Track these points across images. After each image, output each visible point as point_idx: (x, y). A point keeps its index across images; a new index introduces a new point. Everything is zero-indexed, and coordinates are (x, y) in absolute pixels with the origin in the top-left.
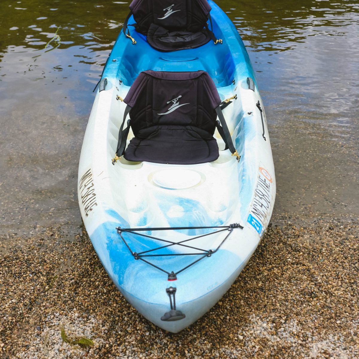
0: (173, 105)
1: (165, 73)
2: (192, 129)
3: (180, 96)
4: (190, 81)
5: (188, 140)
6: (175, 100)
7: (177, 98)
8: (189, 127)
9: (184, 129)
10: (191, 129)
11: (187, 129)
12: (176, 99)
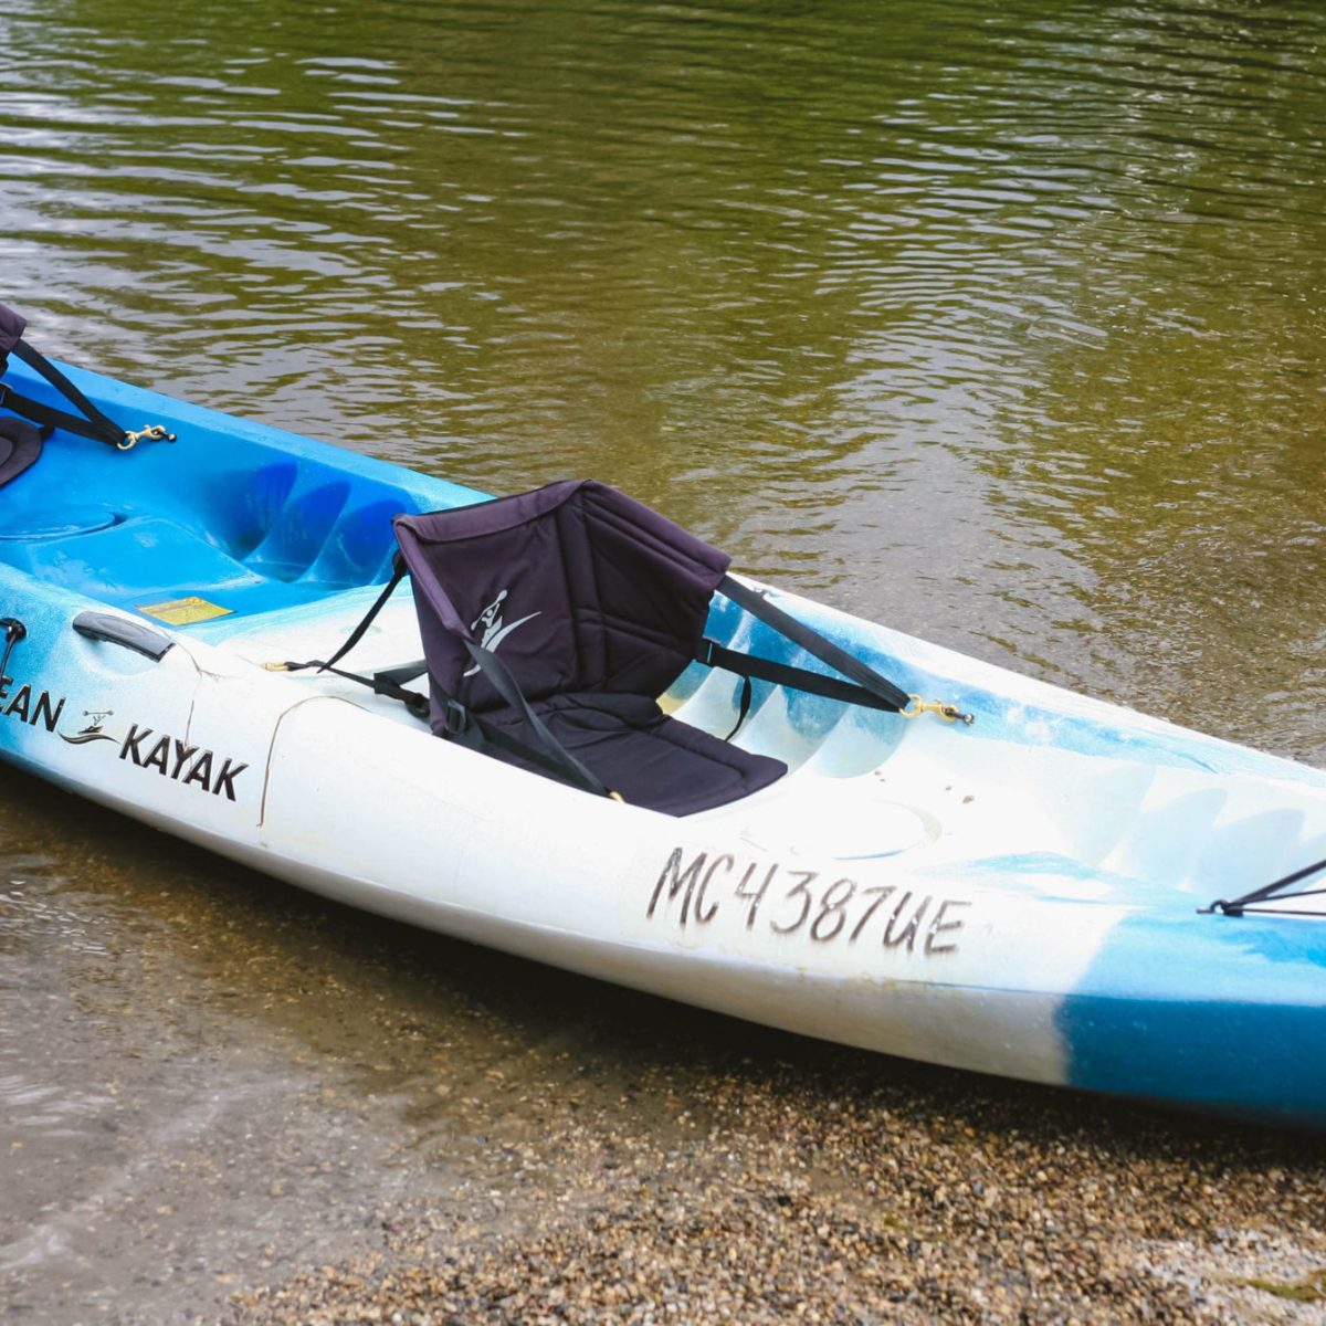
0: (487, 631)
1: (441, 516)
2: (573, 701)
3: (503, 595)
4: (524, 528)
5: (582, 746)
6: (490, 613)
7: (497, 604)
8: (561, 700)
9: (548, 712)
10: (573, 705)
11: (557, 708)
12: (493, 609)
